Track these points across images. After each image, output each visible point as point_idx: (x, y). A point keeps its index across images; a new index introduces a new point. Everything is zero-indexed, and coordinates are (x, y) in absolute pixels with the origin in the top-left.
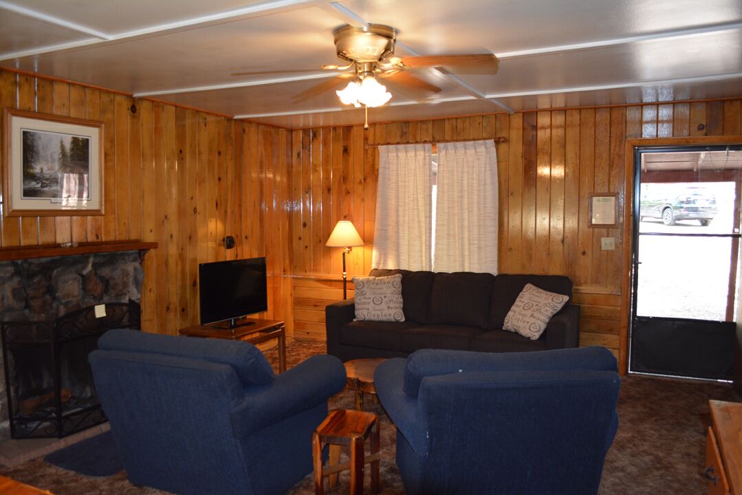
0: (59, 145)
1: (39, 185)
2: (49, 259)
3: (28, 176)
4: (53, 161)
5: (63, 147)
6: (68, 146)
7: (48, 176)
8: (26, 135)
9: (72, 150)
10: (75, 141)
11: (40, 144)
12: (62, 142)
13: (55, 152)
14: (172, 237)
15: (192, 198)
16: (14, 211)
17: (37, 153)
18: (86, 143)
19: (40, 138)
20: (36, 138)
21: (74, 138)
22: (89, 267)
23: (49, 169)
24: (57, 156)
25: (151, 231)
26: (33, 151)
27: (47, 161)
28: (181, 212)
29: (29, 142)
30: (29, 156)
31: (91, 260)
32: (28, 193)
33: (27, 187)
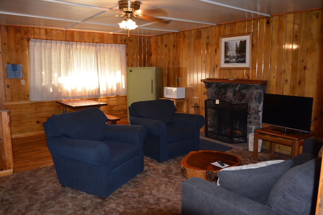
0: (235, 44)
1: (229, 59)
2: (225, 83)
3: (226, 56)
4: (233, 51)
5: (236, 45)
6: (238, 44)
7: (232, 56)
8: (226, 43)
9: (240, 45)
10: (241, 42)
11: (229, 45)
12: (236, 43)
13: (234, 48)
14: (286, 81)
15: (303, 61)
16: (221, 68)
17: (229, 49)
18: (245, 42)
19: (229, 44)
20: (228, 44)
21: (241, 41)
22: (238, 88)
23: (232, 54)
24: (235, 48)
25: (274, 77)
26: (227, 48)
27: (231, 51)
28: (294, 69)
29: (226, 45)
30: (226, 50)
31: (239, 86)
32: (226, 62)
33: (225, 60)
